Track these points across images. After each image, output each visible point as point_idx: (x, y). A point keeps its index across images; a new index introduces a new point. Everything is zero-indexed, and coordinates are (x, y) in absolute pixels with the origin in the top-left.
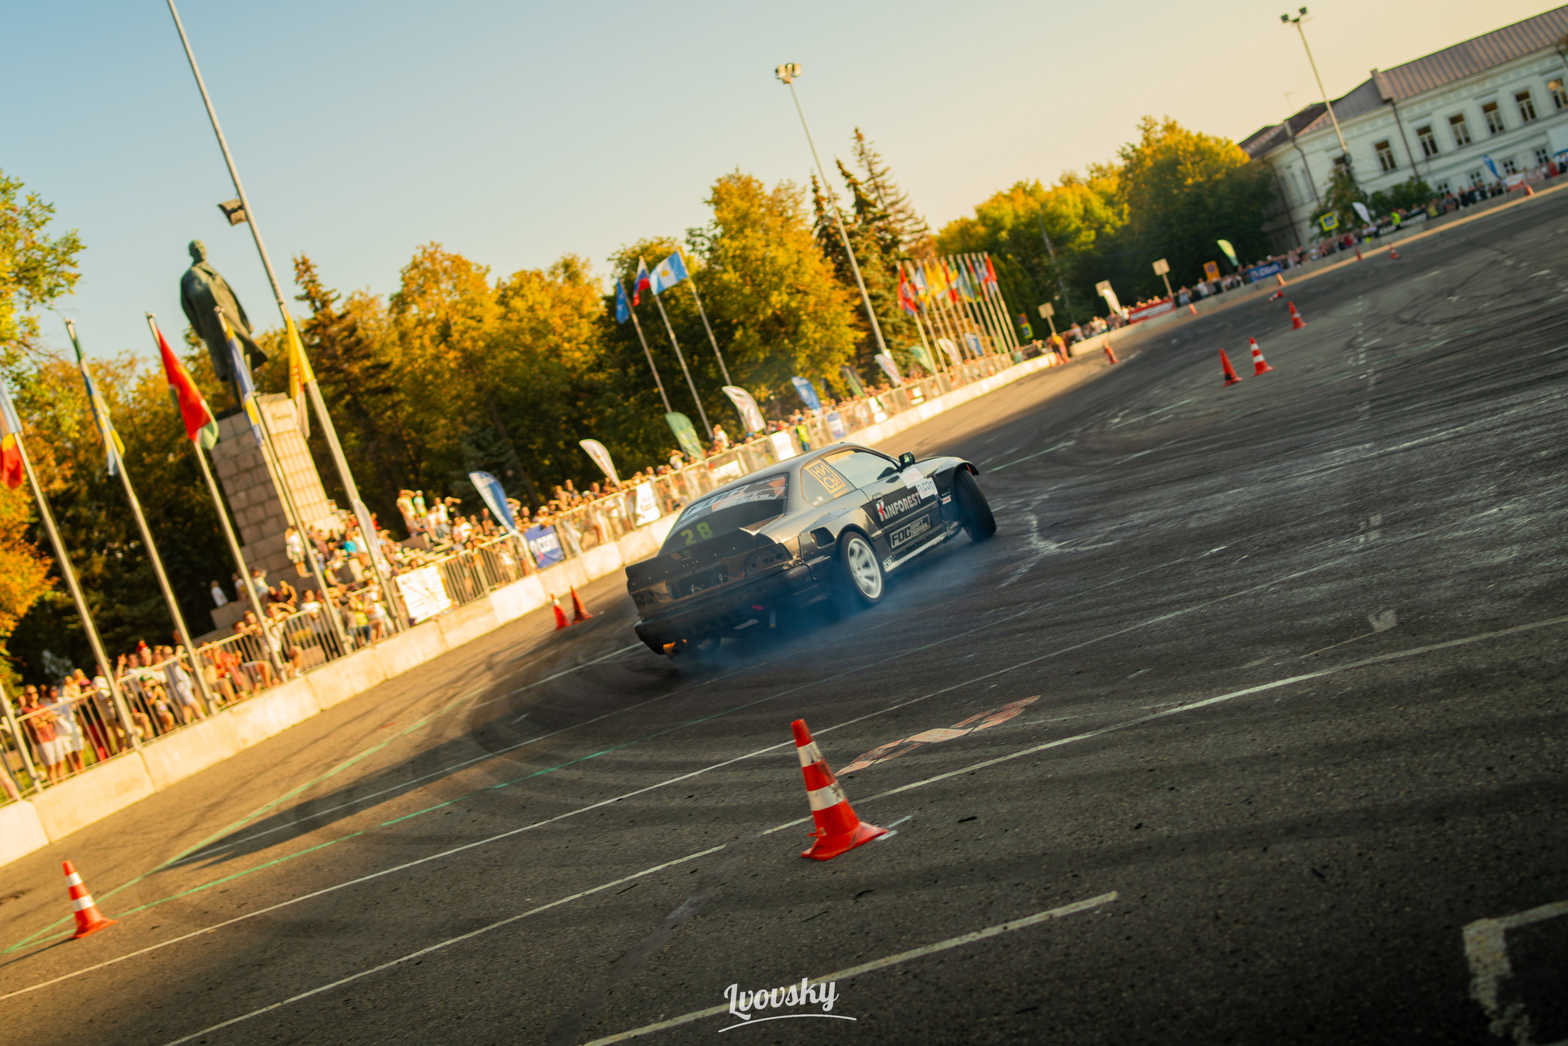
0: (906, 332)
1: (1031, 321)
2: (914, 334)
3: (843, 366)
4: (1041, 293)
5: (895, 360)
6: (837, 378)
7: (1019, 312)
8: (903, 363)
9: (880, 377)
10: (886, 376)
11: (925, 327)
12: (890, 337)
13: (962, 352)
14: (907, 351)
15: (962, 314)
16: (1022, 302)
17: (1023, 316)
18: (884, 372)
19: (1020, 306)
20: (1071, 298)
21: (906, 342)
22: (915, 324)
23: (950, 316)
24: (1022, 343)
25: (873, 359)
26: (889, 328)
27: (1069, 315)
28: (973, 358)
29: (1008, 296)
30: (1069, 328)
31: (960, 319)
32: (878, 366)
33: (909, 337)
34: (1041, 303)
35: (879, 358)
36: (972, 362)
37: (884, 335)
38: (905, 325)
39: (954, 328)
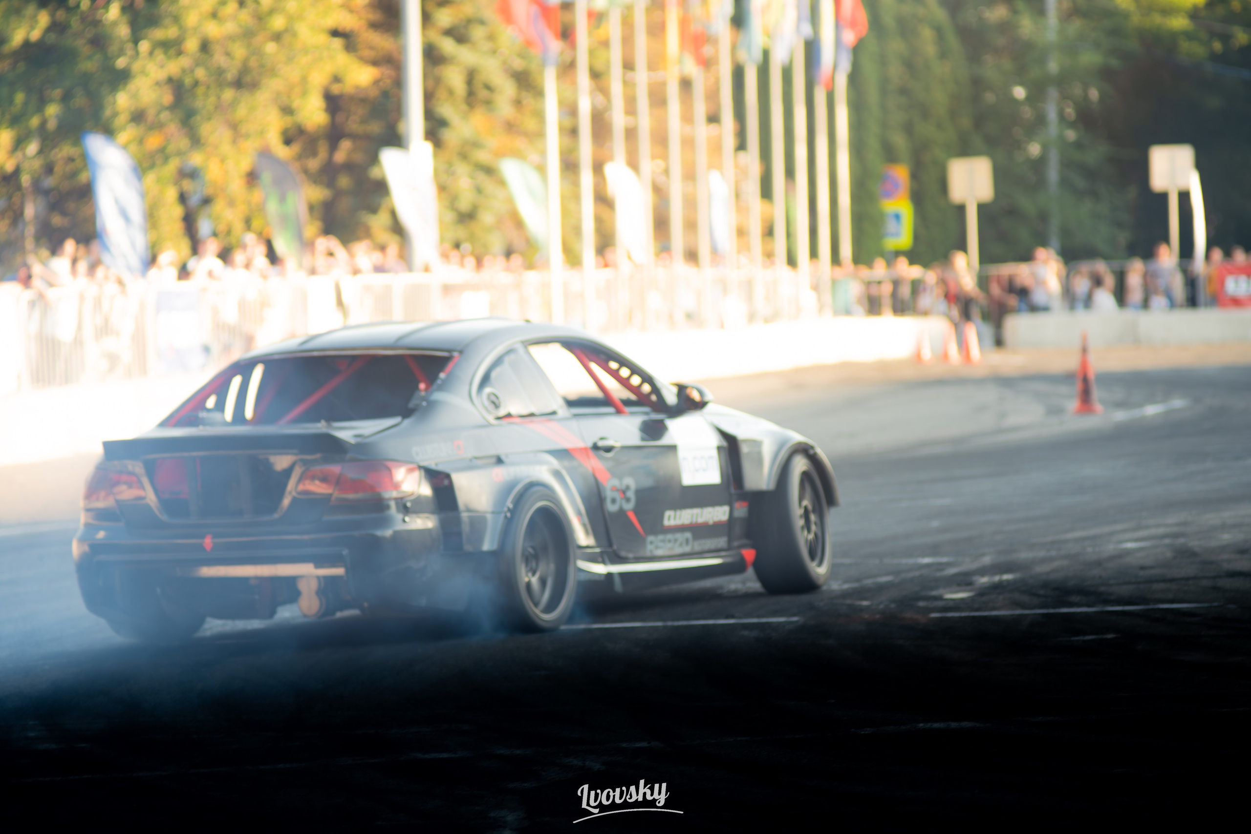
0: (504, 107)
1: (918, 198)
2: (530, 124)
3: (265, 153)
4: (979, 122)
5: (442, 188)
6: (237, 186)
7: (890, 156)
8: (464, 205)
9: (378, 222)
10: (398, 229)
11: (570, 110)
12: (446, 110)
13: (661, 224)
14: (489, 171)
15: (700, 109)
16: (908, 129)
17: (901, 173)
18: (393, 214)
19: (899, 141)
20: (1066, 164)
21: (494, 141)
22: (538, 93)
23: (658, 99)
24: (861, 257)
25: (374, 159)
26: (455, 78)
27: (1043, 217)
28: (692, 256)
29: (873, 96)
30: (1027, 257)
31: (687, 118)
32: (381, 188)
33: (510, 127)
34: (965, 150)
35: (389, 158)
36: (680, 266)
37: (429, 97)
38: (507, 89)
39: (661, 139)
